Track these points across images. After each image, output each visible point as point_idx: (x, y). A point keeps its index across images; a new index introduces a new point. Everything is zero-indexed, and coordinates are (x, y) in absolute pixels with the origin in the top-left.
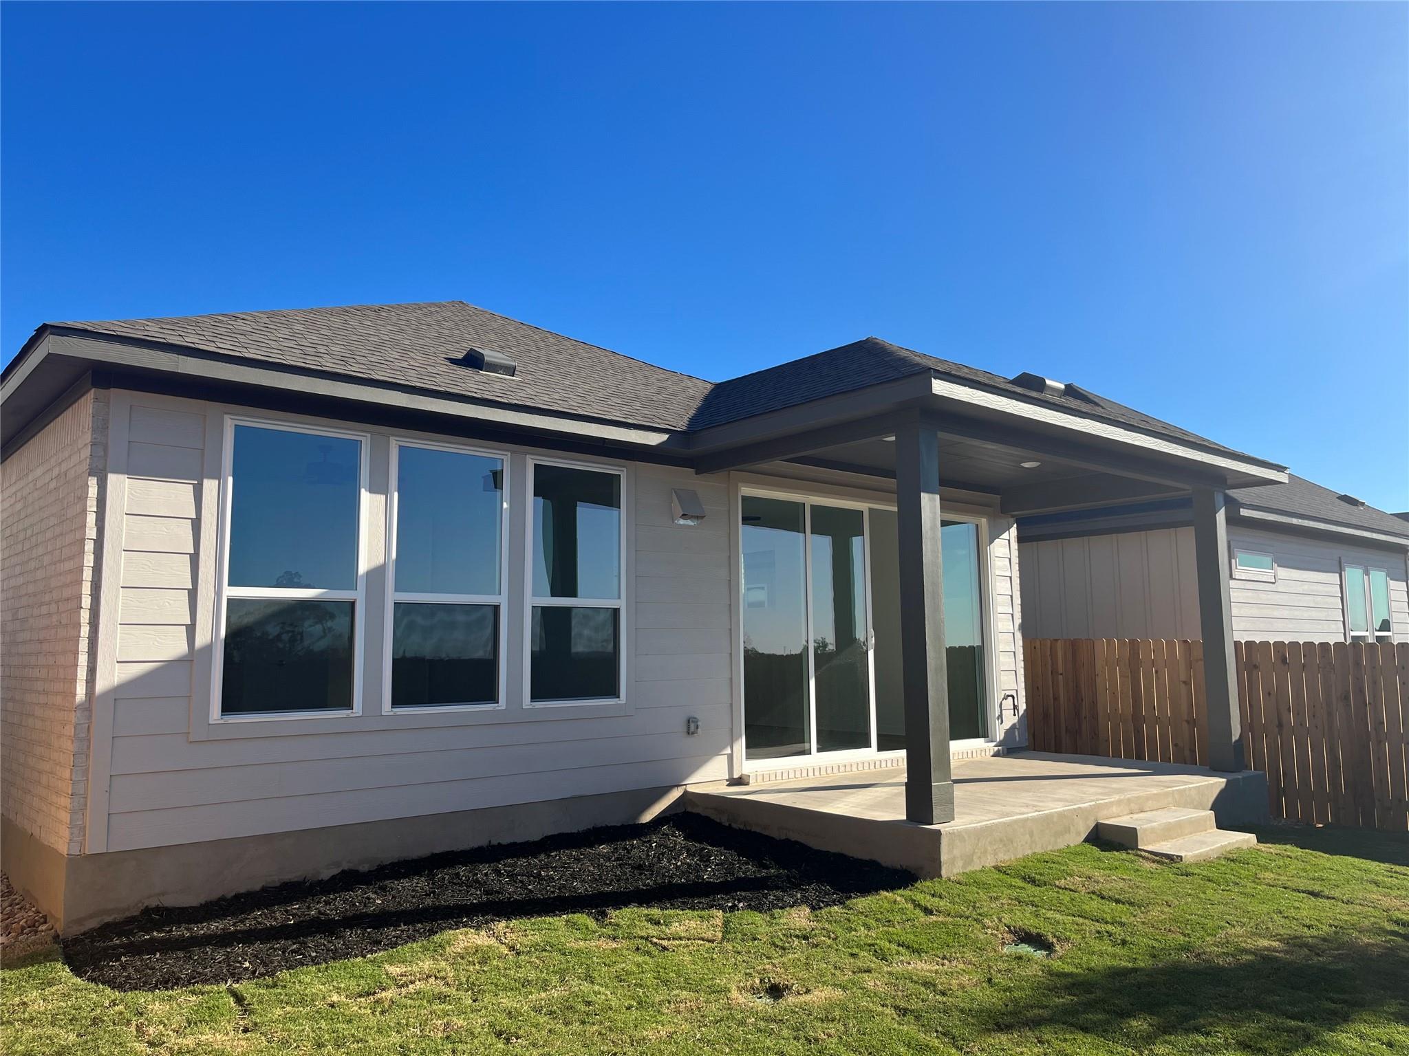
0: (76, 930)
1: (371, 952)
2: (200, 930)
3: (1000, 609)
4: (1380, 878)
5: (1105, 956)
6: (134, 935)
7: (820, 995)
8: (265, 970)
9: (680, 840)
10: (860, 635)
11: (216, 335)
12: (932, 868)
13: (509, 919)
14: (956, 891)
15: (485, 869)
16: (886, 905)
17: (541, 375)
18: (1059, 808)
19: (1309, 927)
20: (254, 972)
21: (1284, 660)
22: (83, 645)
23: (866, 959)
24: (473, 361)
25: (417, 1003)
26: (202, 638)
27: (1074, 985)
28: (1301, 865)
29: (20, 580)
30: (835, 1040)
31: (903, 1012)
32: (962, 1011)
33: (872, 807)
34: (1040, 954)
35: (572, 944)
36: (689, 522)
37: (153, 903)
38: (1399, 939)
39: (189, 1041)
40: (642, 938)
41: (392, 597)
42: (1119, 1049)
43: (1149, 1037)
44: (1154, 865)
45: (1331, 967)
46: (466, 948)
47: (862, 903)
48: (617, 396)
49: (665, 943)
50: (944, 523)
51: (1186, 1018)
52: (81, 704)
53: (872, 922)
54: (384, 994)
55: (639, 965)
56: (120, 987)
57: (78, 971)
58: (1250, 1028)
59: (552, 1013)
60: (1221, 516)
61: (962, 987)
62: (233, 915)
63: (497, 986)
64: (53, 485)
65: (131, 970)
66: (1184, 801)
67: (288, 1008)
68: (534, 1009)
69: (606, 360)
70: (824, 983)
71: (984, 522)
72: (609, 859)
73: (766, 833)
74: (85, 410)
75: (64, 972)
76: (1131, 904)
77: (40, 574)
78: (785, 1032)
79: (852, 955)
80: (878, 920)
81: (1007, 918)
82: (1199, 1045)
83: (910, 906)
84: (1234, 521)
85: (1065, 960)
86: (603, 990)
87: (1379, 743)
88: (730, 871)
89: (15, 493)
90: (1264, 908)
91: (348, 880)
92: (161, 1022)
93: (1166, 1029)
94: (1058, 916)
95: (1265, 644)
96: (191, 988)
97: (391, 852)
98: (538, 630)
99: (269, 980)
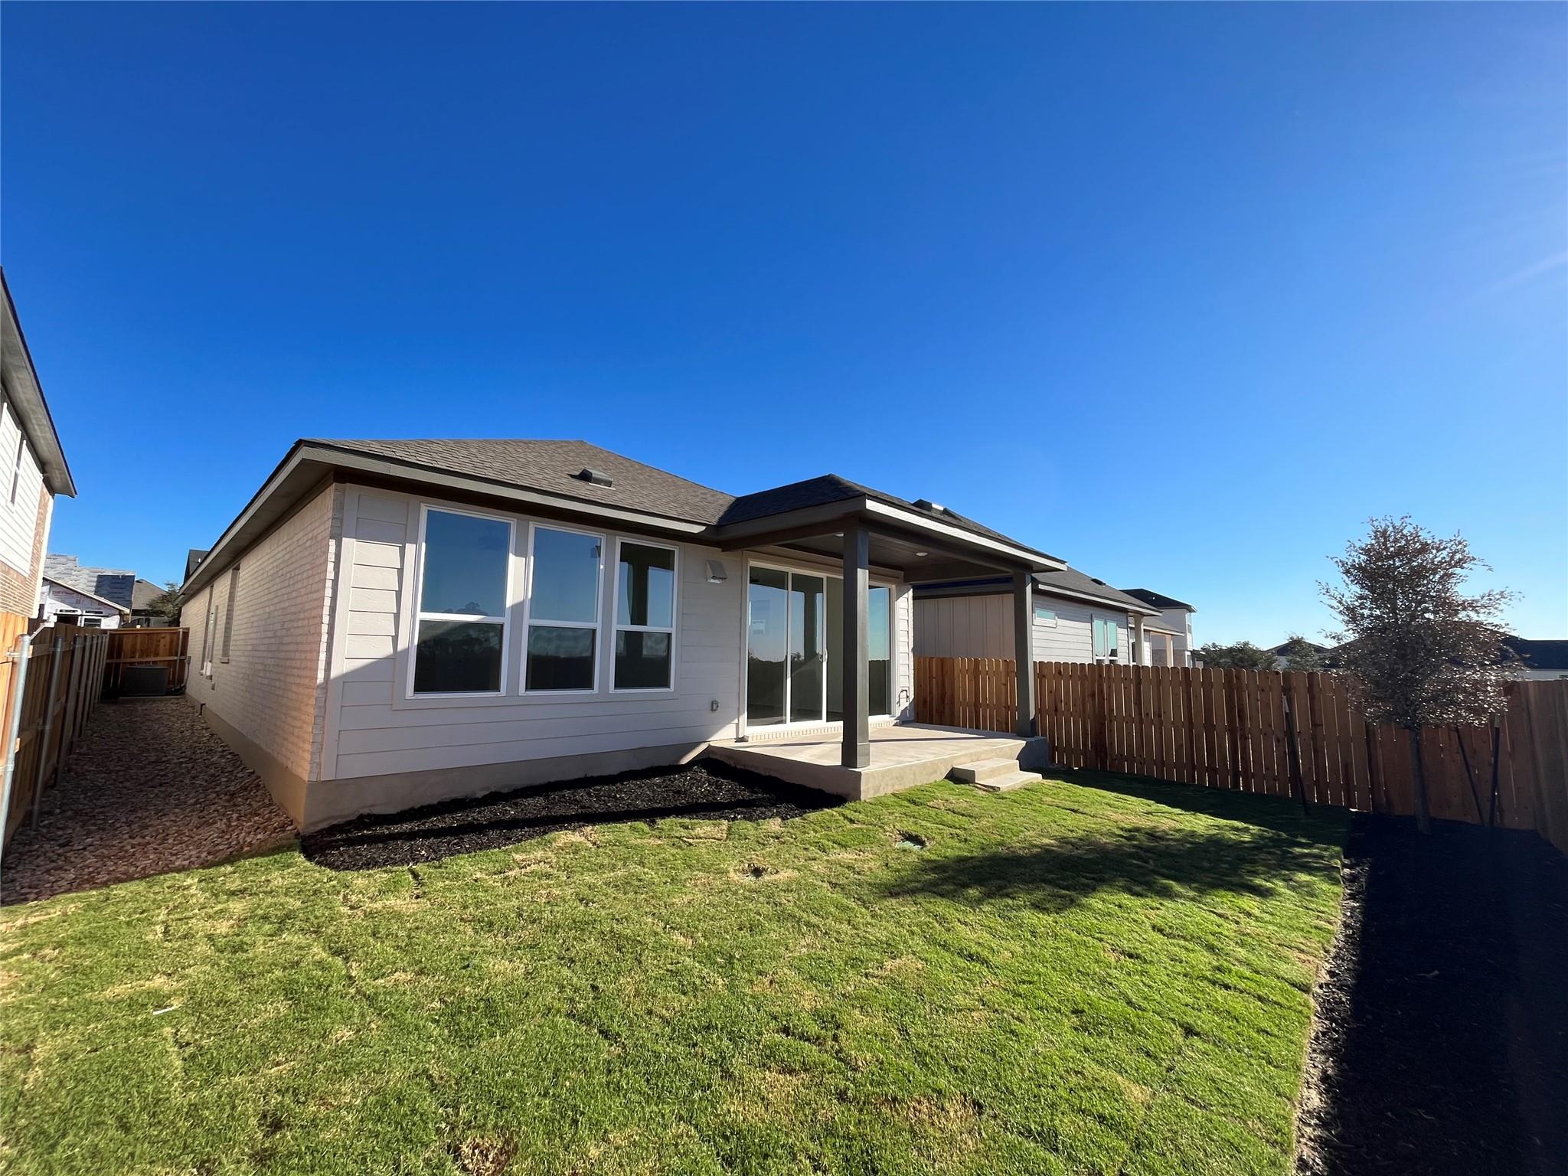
0: (313, 830)
1: (505, 845)
2: (396, 829)
3: (901, 639)
4: (1112, 802)
5: (954, 849)
6: (351, 832)
7: (785, 875)
8: (435, 856)
9: (705, 775)
10: (818, 650)
11: (418, 452)
12: (856, 796)
13: (594, 824)
14: (869, 809)
15: (582, 792)
16: (827, 817)
17: (629, 488)
18: (931, 758)
19: (1072, 831)
20: (427, 858)
21: (1060, 673)
22: (323, 647)
23: (814, 851)
24: (585, 477)
25: (531, 879)
26: (402, 645)
27: (936, 867)
28: (1066, 793)
29: (287, 604)
30: (792, 904)
31: (834, 885)
32: (870, 884)
33: (821, 757)
34: (917, 847)
35: (633, 842)
36: (717, 581)
37: (366, 811)
38: (1123, 840)
39: (378, 905)
40: (677, 837)
41: (527, 621)
42: (962, 908)
43: (979, 900)
44: (984, 793)
45: (1084, 857)
46: (565, 843)
47: (813, 816)
48: (675, 502)
49: (691, 841)
50: (870, 587)
51: (1000, 888)
52: (320, 685)
53: (818, 828)
54: (510, 873)
55: (673, 855)
56: (337, 868)
57: (309, 857)
58: (1039, 895)
59: (617, 886)
60: (1029, 589)
61: (870, 869)
62: (419, 819)
63: (583, 868)
64: (308, 544)
65: (346, 856)
66: (1003, 755)
67: (447, 882)
68: (605, 884)
69: (670, 480)
70: (787, 867)
71: (894, 586)
72: (660, 787)
73: (757, 771)
74: (328, 498)
75: (300, 858)
76: (971, 817)
77: (299, 600)
78: (761, 899)
79: (805, 849)
80: (822, 827)
81: (898, 826)
82: (1009, 905)
83: (841, 818)
84: (1036, 591)
85: (932, 852)
86: (649, 871)
87: (1111, 721)
88: (734, 795)
89: (286, 548)
90: (1046, 819)
91: (493, 798)
92: (361, 892)
93: (989, 895)
94: (929, 825)
95: (1050, 663)
96: (384, 868)
97: (522, 781)
98: (622, 644)
99: (437, 863)
